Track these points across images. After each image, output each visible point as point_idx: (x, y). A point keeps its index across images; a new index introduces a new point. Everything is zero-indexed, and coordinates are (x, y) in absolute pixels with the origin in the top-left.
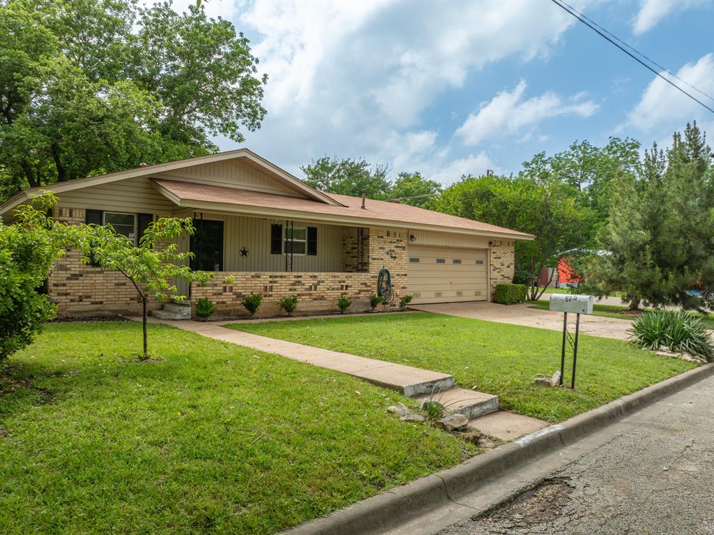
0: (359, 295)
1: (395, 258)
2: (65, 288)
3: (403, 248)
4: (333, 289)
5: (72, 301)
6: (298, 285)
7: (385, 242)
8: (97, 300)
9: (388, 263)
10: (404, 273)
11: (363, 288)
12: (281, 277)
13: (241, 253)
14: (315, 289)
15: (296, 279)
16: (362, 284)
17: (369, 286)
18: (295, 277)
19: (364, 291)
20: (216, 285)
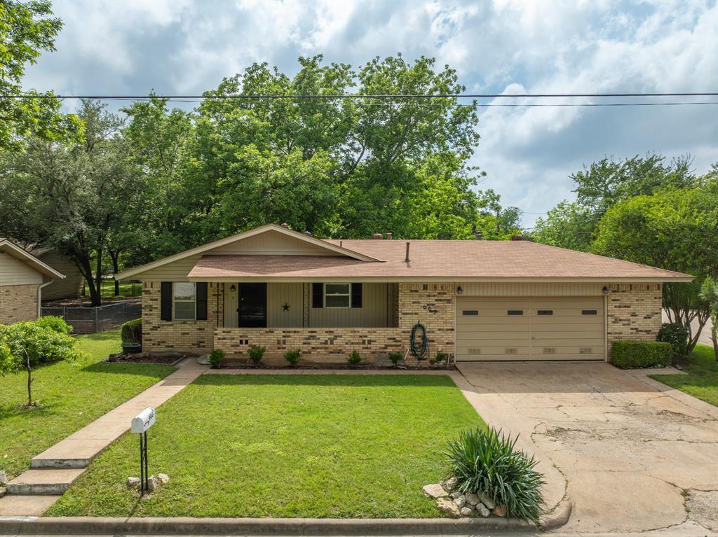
0: (386, 350)
1: (435, 311)
2: (148, 336)
3: (449, 301)
4: (353, 343)
5: (154, 344)
6: (313, 339)
7: (420, 296)
8: (170, 345)
9: (425, 318)
10: (450, 328)
11: (391, 342)
12: (295, 332)
13: (283, 308)
14: (332, 343)
15: (310, 334)
16: (390, 339)
17: (400, 341)
18: (309, 332)
19: (392, 346)
20: (233, 339)
